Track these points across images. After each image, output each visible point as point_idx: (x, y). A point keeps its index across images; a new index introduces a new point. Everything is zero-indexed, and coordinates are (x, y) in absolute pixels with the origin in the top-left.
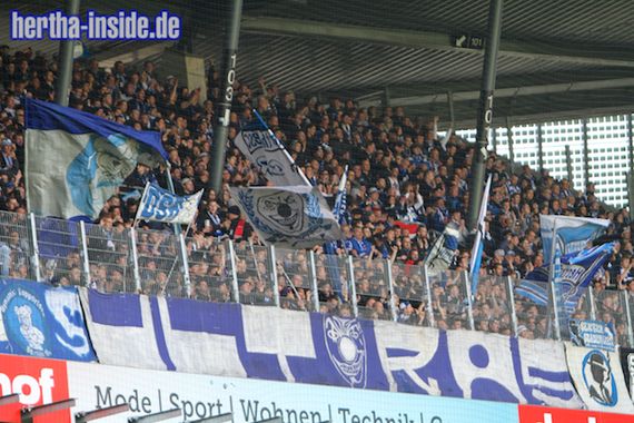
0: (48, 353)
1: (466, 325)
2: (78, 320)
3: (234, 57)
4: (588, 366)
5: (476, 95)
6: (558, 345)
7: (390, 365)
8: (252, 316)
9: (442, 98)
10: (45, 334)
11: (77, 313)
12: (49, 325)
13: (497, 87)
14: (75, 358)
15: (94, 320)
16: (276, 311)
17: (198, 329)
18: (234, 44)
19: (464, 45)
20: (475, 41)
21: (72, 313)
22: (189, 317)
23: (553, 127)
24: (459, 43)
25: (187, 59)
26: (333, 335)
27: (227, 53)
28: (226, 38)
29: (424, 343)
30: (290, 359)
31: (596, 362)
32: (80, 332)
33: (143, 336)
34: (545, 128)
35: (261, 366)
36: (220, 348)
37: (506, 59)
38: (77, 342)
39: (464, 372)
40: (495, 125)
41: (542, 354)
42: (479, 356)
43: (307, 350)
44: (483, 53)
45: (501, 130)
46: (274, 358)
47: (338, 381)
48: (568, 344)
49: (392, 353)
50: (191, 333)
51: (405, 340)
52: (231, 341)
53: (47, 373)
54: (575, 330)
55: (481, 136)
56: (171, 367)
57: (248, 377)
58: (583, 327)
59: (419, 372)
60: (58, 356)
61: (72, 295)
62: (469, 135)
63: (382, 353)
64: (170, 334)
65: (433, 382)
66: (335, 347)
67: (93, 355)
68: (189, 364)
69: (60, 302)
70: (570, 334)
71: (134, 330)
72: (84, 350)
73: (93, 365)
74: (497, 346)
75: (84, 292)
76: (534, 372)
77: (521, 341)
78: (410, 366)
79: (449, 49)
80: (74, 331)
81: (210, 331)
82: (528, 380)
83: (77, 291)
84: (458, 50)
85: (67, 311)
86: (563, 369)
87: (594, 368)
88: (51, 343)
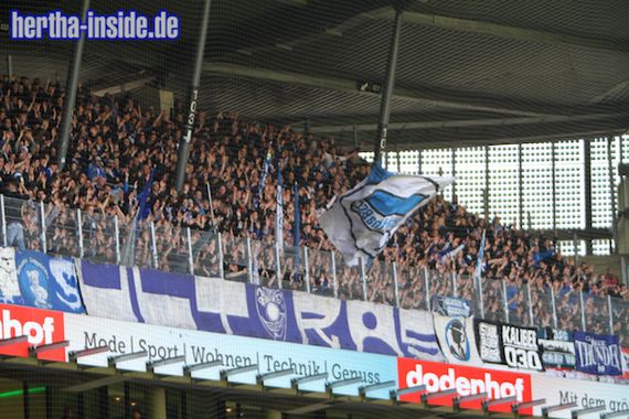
0: (50, 306)
1: (361, 298)
2: (73, 282)
3: (196, 92)
4: (450, 331)
5: (375, 127)
6: (428, 315)
7: (303, 325)
8: (203, 285)
9: (349, 128)
10: (48, 292)
11: (73, 277)
12: (52, 285)
13: (390, 122)
14: (69, 310)
15: (85, 283)
16: (220, 281)
17: (162, 292)
18: (196, 83)
19: (367, 90)
20: (375, 88)
21: (69, 277)
22: (156, 283)
23: (430, 153)
24: (363, 88)
25: (161, 92)
26: (262, 301)
27: (191, 88)
28: (192, 77)
29: (329, 309)
30: (230, 318)
31: (456, 328)
32: (74, 292)
33: (121, 296)
34: (424, 153)
35: (208, 322)
36: (178, 307)
37: (396, 101)
38: (72, 298)
39: (359, 332)
40: (387, 150)
41: (415, 321)
42: (370, 321)
43: (242, 311)
44: (380, 96)
45: (391, 154)
46: (217, 317)
47: (265, 335)
48: (436, 314)
49: (306, 316)
50: (156, 296)
51: (315, 307)
52: (186, 302)
53: (49, 321)
54: (441, 304)
55: (377, 158)
56: (141, 320)
57: (198, 329)
58: (447, 301)
59: (325, 330)
60: (58, 309)
61: (69, 264)
62: (368, 156)
63: (298, 316)
64: (141, 295)
65: (335, 338)
66: (263, 310)
67: (83, 309)
68: (155, 318)
69: (60, 268)
70: (437, 305)
71: (114, 292)
72: (77, 305)
73: (83, 316)
74: (383, 313)
75: (78, 262)
76: (410, 334)
77: (402, 311)
78: (318, 326)
79: (356, 92)
80: (70, 290)
81: (171, 295)
82: (405, 339)
83: (73, 261)
84: (362, 93)
85: (65, 276)
86: (432, 332)
87: (454, 333)
88: (52, 299)
